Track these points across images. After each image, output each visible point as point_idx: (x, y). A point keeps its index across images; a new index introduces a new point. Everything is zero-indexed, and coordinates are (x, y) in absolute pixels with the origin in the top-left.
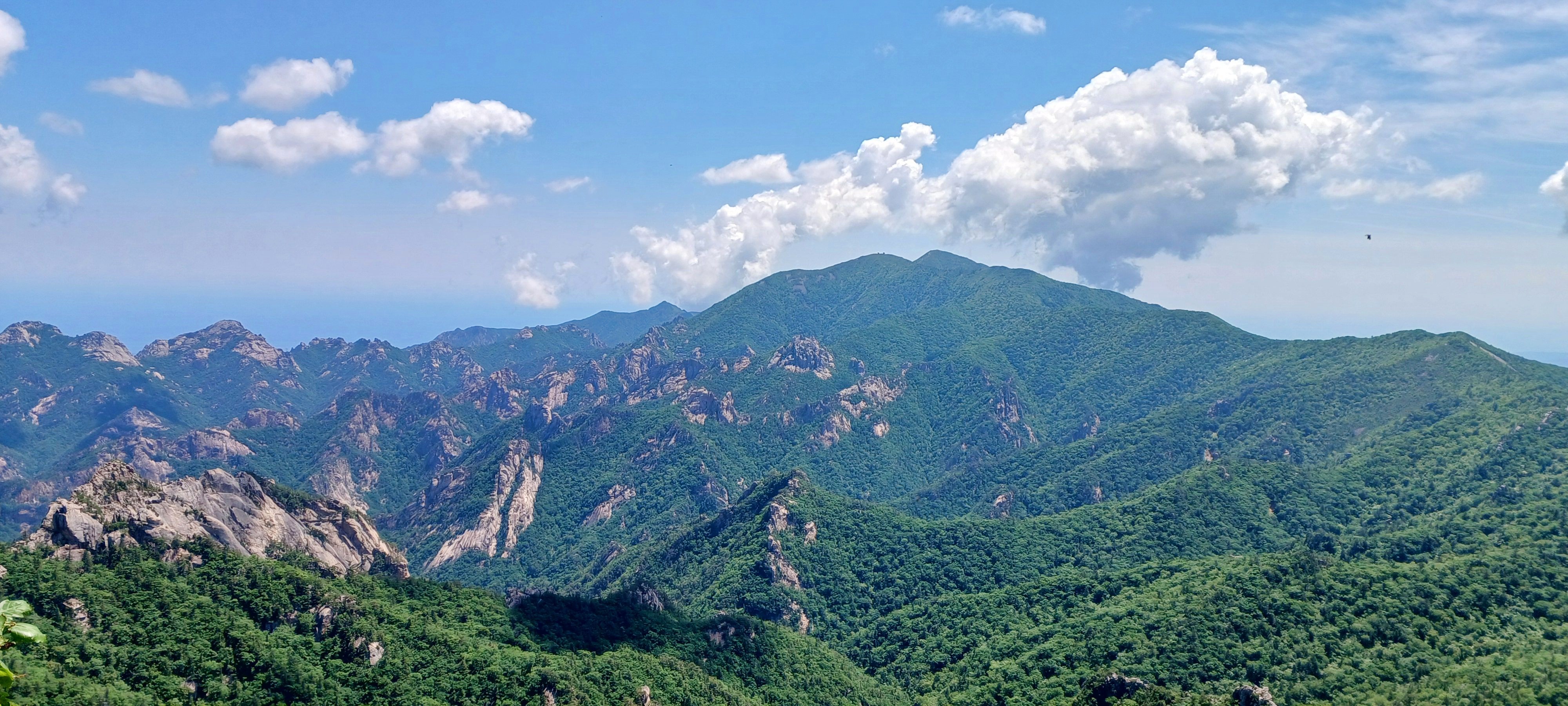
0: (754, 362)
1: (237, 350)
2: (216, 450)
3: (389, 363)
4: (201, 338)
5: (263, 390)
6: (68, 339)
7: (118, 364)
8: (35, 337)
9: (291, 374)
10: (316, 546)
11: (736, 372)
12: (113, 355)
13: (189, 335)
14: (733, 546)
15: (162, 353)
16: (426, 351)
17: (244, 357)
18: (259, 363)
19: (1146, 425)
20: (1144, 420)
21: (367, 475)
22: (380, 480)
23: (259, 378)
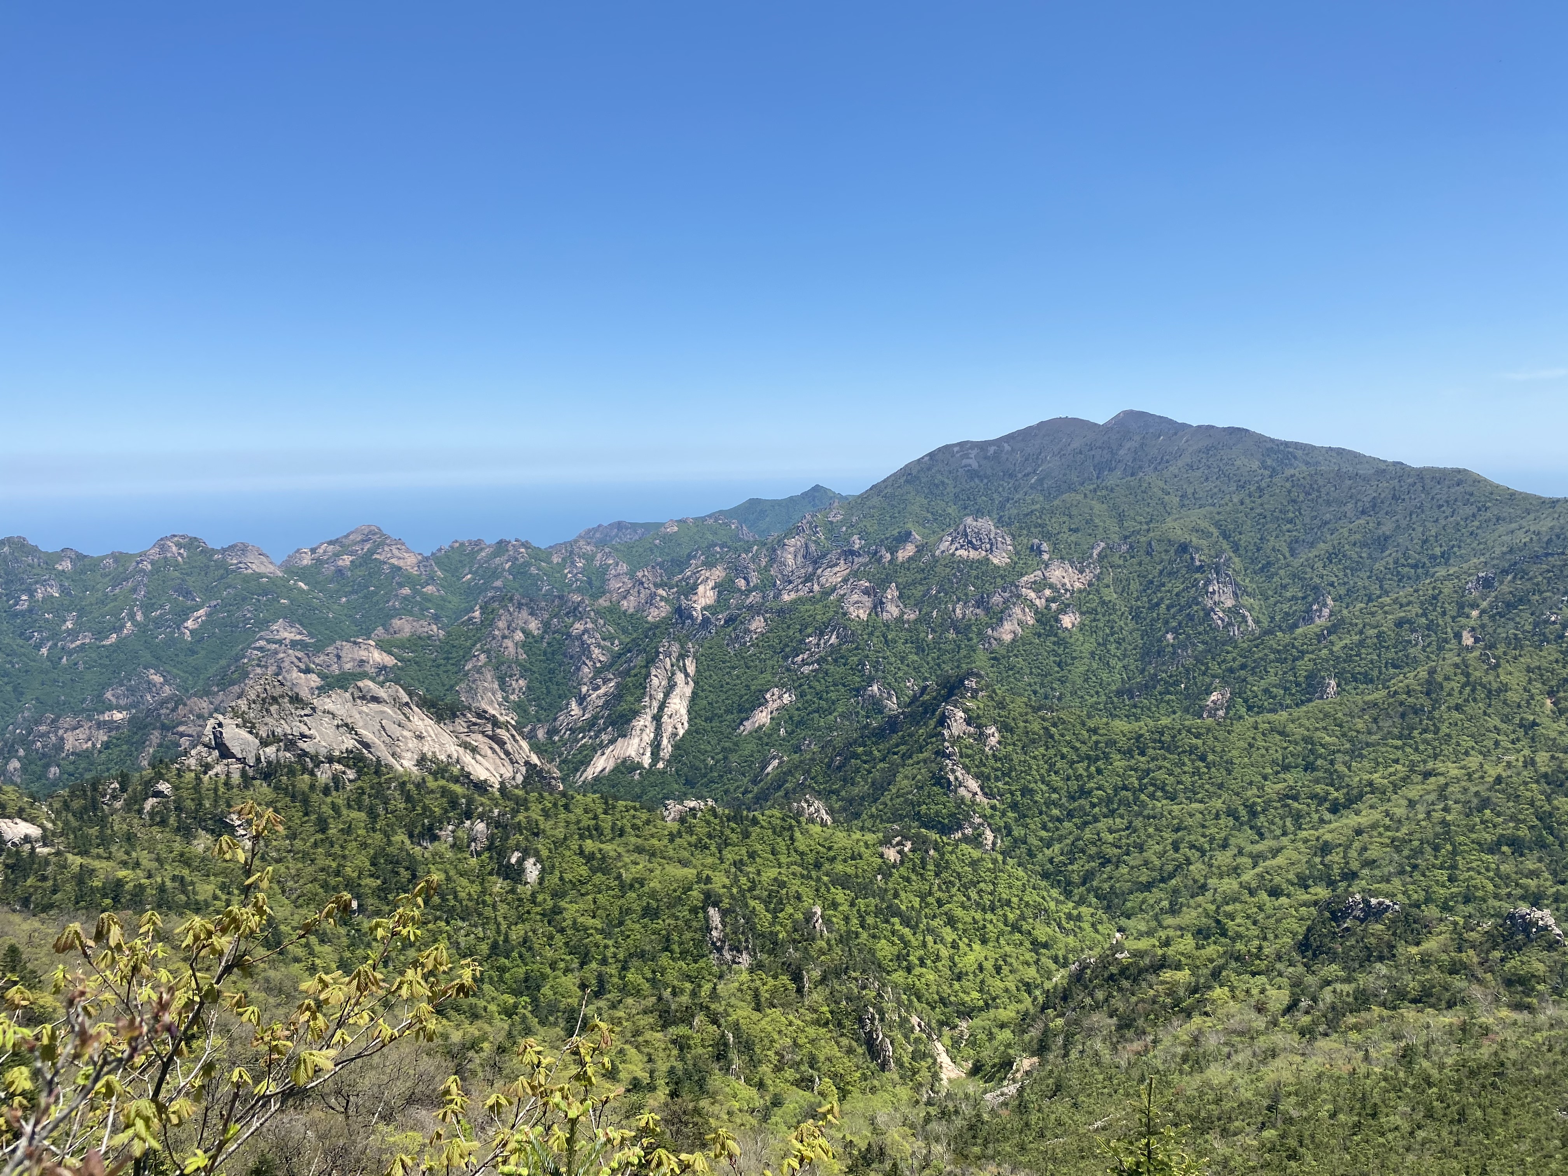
0: (920, 550)
1: (378, 556)
2: (362, 661)
3: (531, 565)
4: (341, 545)
5: (405, 598)
6: (214, 551)
7: (261, 576)
8: (182, 551)
9: (431, 580)
10: (467, 758)
11: (900, 559)
12: (256, 566)
13: (330, 543)
14: (904, 754)
15: (305, 562)
16: (570, 551)
17: (385, 563)
18: (400, 568)
19: (1389, 605)
20: (1386, 600)
21: (514, 683)
22: (528, 688)
23: (401, 585)
